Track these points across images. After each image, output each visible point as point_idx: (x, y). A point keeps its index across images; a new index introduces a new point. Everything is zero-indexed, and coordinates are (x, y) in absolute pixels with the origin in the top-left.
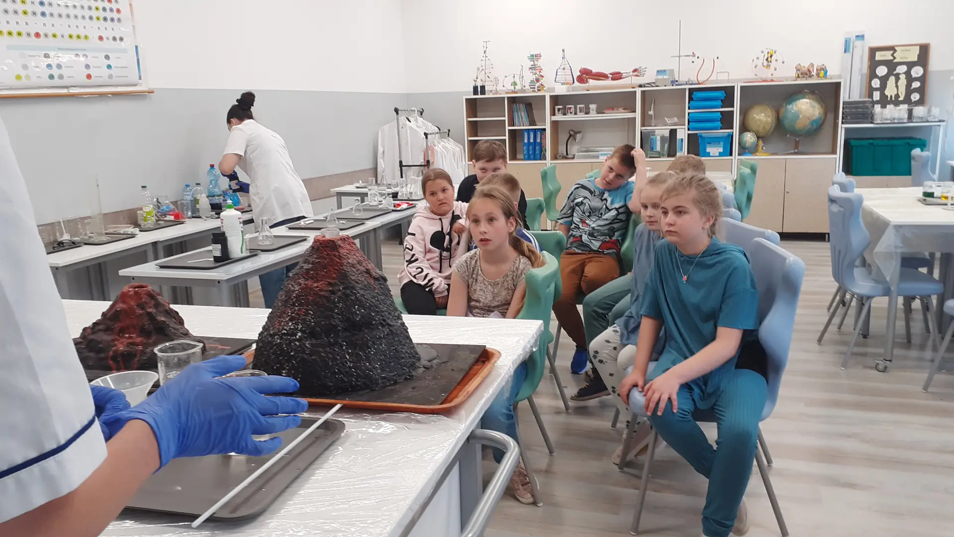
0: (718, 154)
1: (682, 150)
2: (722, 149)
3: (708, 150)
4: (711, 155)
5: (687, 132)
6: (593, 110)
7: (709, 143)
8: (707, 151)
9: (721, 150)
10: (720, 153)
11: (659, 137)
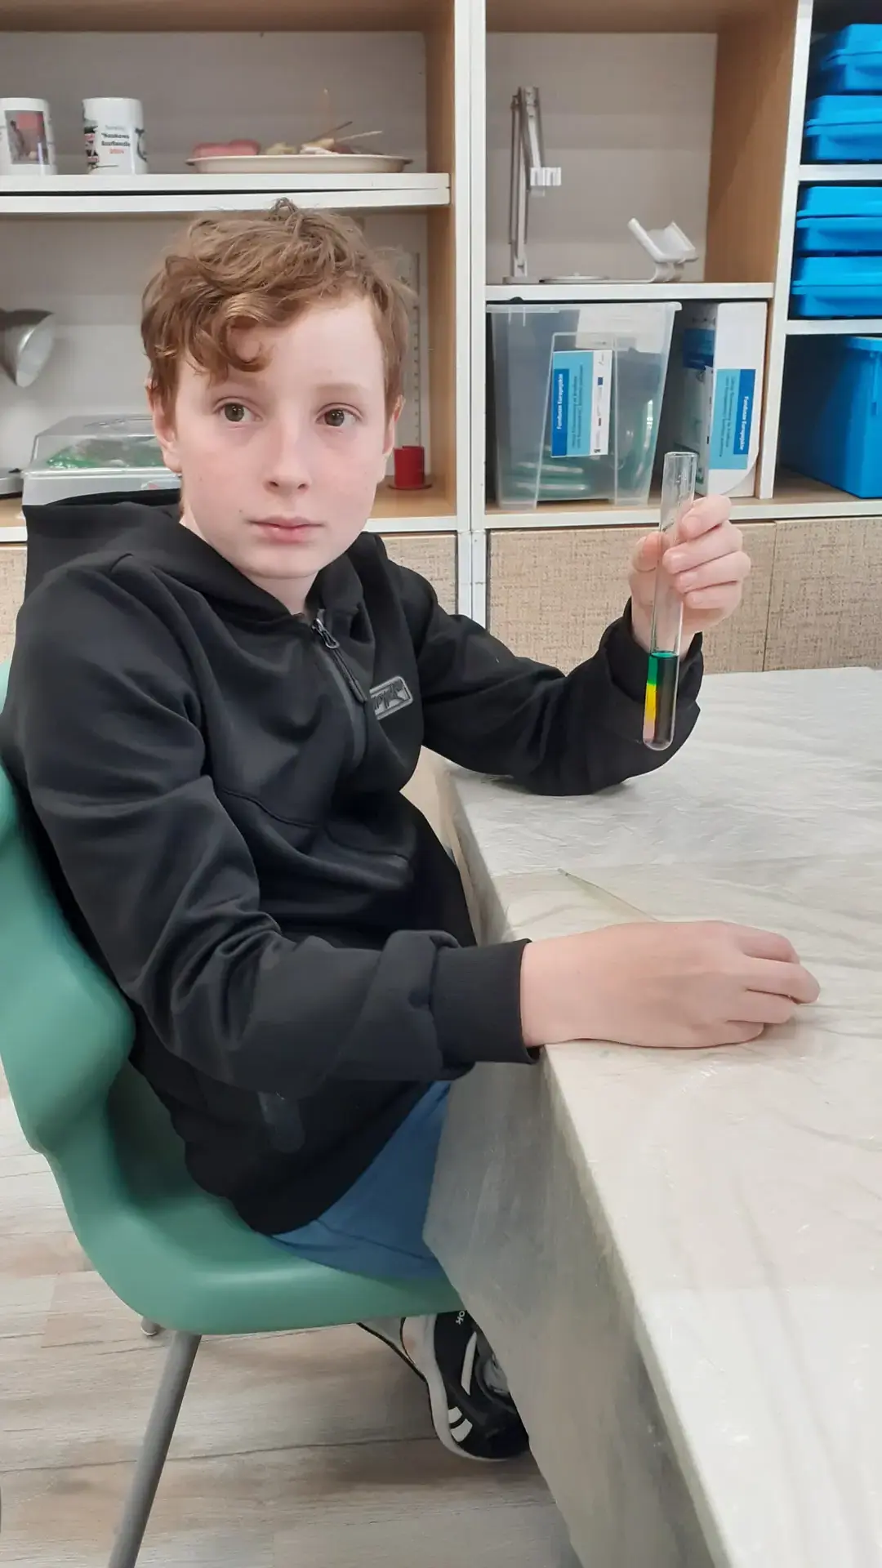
1: (741, 450)
5: (785, 327)
6: (116, 142)
11: (608, 354)
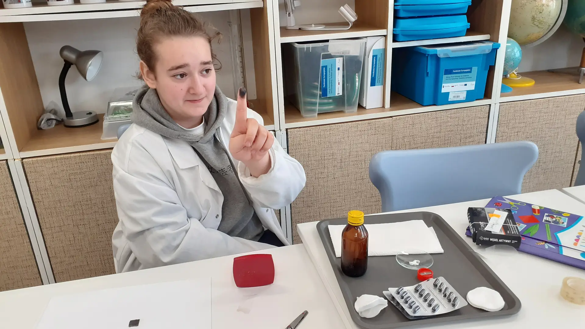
0: (463, 96)
2: (474, 83)
3: (446, 88)
4: (451, 98)
5: (392, 45)
7: (448, 72)
8: (444, 90)
9: (471, 86)
10: (468, 92)
11: (341, 59)
